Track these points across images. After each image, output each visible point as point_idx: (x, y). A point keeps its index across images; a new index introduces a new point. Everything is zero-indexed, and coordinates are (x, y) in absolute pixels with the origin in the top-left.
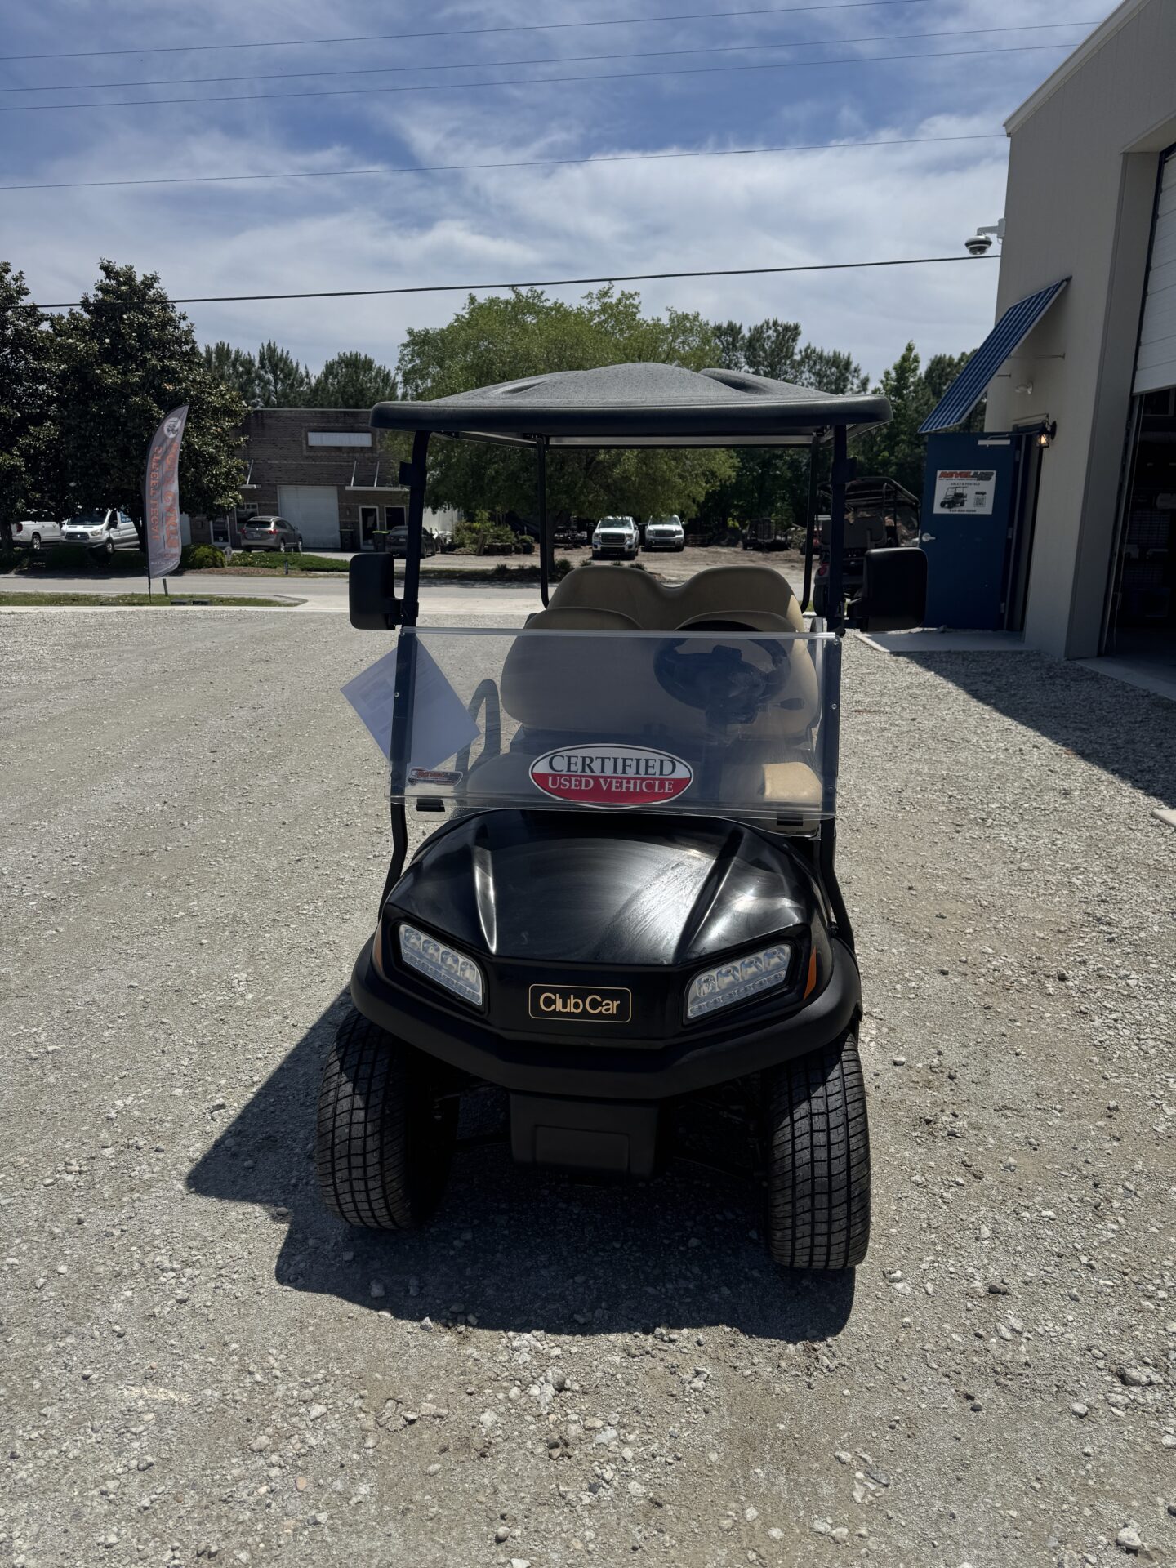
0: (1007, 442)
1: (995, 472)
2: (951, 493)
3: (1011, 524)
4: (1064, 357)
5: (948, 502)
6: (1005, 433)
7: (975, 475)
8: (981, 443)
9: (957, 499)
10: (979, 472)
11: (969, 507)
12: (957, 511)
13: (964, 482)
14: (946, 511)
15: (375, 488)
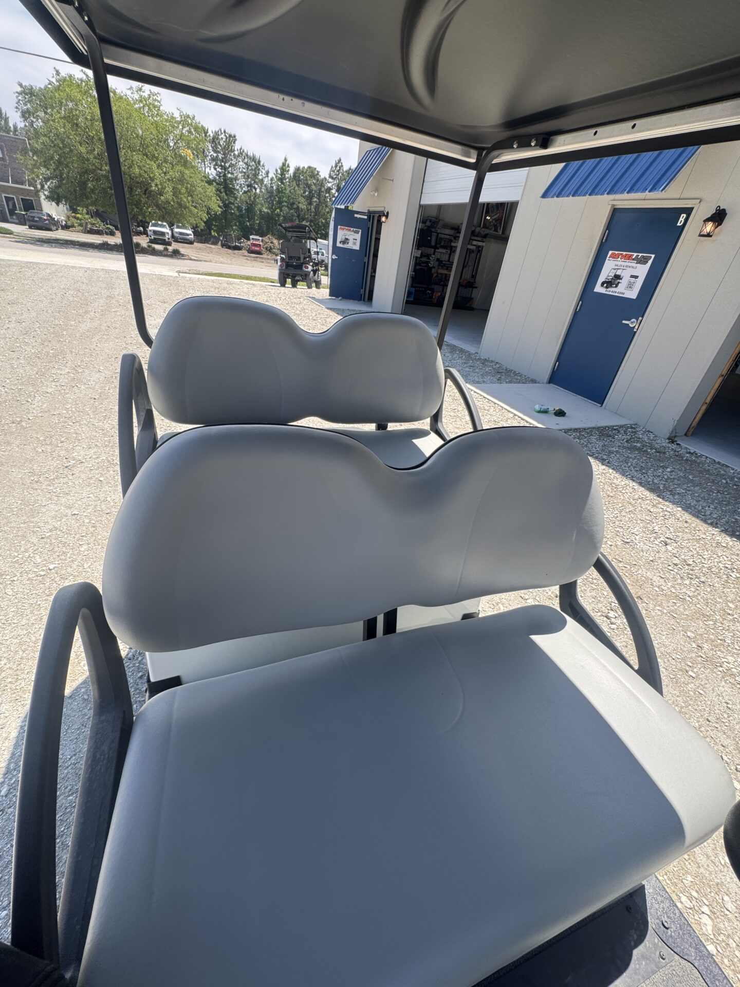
0: (366, 217)
1: (360, 230)
2: (344, 238)
3: (366, 256)
4: (393, 181)
5: (343, 242)
6: (366, 213)
7: (353, 231)
8: (356, 215)
9: (345, 241)
10: (355, 229)
11: (350, 246)
12: (346, 246)
13: (349, 233)
14: (341, 245)
15: (10, 184)
